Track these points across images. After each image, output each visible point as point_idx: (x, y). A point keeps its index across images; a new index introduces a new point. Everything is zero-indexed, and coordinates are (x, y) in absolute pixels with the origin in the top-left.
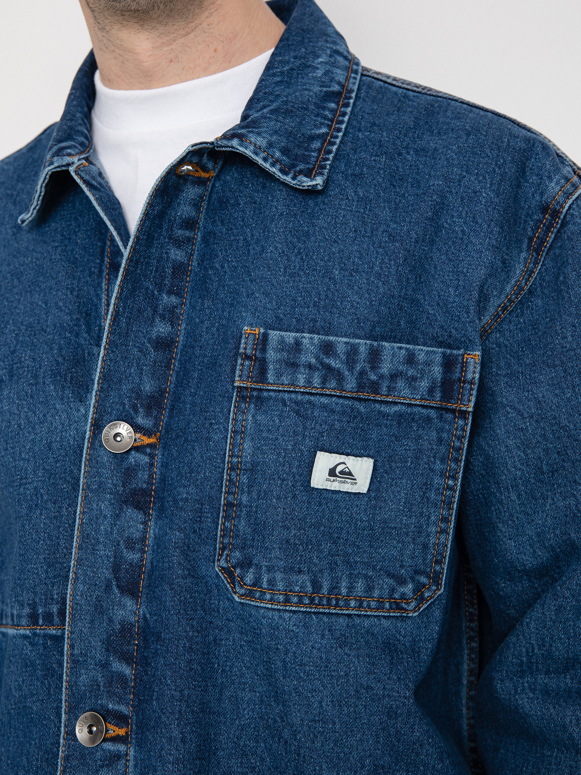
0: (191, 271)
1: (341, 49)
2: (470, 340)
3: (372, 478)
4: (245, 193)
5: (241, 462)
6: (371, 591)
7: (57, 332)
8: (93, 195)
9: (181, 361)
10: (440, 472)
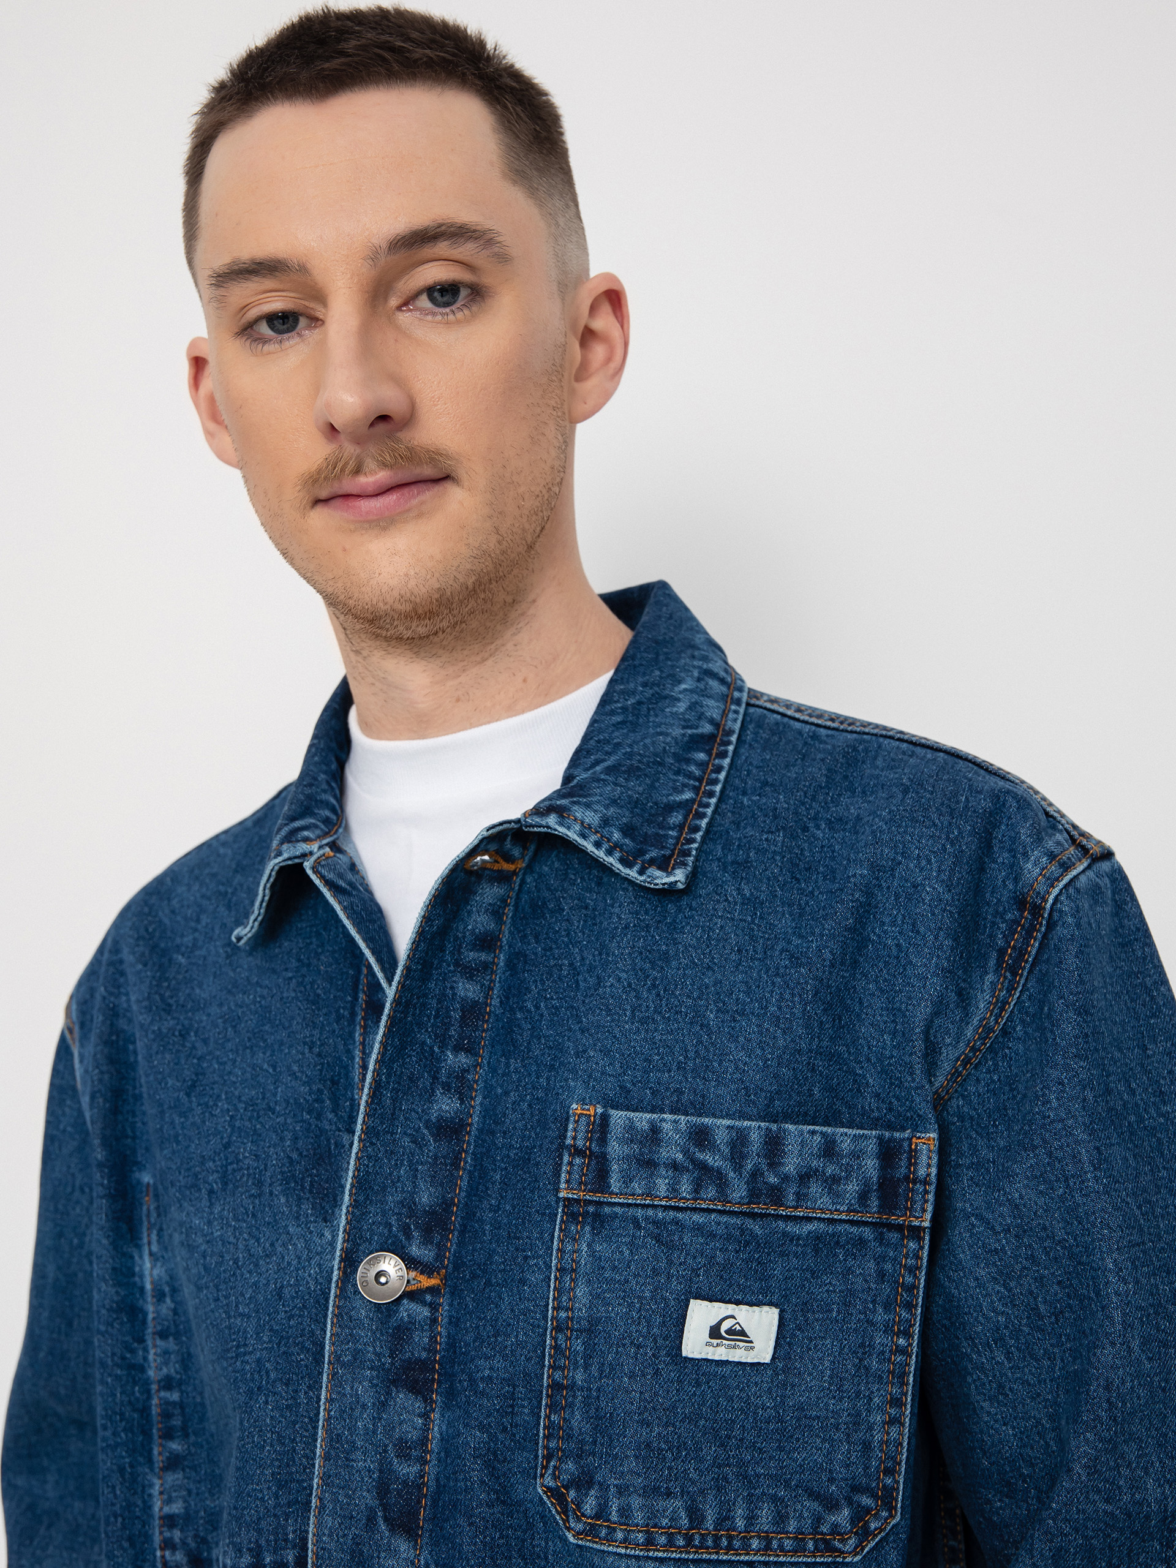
0: (489, 1014)
1: (716, 667)
2: (919, 1116)
3: (777, 1338)
4: (571, 892)
5: (573, 1318)
6: (783, 1522)
7: (290, 1112)
8: (340, 903)
9: (475, 1156)
10: (884, 1326)
